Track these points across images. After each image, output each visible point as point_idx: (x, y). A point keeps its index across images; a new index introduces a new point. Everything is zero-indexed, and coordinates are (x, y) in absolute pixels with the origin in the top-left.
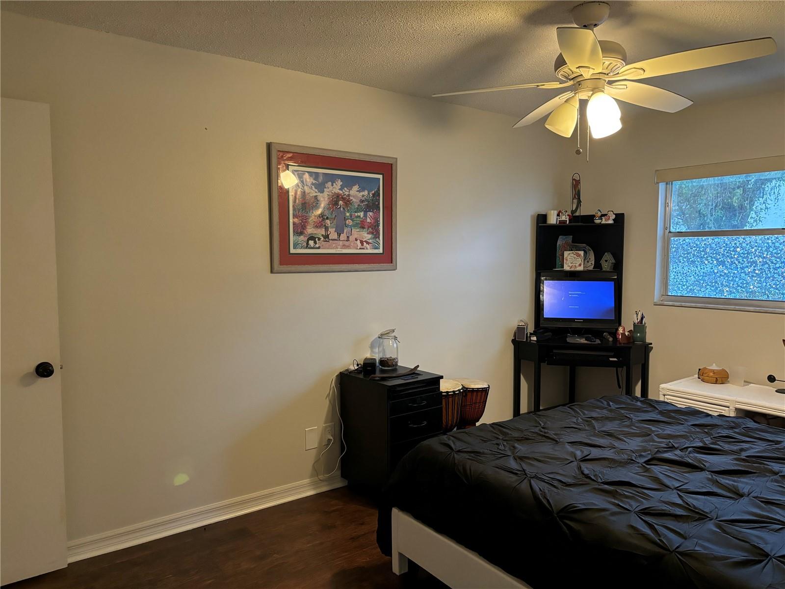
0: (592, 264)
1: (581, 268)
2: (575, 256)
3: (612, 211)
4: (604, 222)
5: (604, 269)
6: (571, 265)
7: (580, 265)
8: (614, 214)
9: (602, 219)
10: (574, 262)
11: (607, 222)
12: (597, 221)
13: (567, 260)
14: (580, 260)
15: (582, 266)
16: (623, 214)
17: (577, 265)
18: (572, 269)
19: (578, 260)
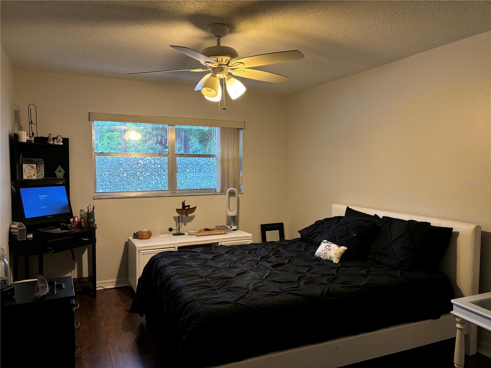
0: (42, 174)
1: (35, 178)
2: (30, 168)
3: (61, 136)
4: (56, 143)
5: (58, 178)
6: (28, 175)
7: (34, 175)
8: (62, 138)
9: (54, 141)
10: (30, 173)
11: (57, 144)
12: (52, 142)
13: (25, 171)
14: (34, 171)
15: (36, 175)
16: (68, 139)
17: (32, 175)
18: (29, 178)
19: (32, 171)
